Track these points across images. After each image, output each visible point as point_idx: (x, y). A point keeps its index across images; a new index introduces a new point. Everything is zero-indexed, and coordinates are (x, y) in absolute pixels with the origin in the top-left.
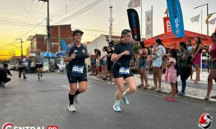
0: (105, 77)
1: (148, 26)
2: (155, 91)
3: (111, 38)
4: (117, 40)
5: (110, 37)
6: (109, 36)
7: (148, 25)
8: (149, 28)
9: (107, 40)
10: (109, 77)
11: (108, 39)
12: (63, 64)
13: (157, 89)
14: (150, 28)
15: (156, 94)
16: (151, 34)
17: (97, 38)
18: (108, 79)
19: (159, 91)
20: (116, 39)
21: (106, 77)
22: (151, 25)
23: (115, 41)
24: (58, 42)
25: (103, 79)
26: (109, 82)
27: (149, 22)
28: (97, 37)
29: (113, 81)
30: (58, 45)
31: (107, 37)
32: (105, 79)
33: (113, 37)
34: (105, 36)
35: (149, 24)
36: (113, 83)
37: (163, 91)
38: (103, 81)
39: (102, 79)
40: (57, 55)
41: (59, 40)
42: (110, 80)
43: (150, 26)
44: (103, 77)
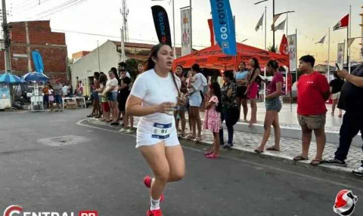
0: (115, 120)
1: (185, 32)
2: (193, 141)
3: (125, 46)
4: (136, 51)
5: (122, 44)
6: (120, 43)
7: (185, 29)
8: (186, 35)
9: (117, 51)
10: (121, 119)
11: (119, 48)
12: (37, 94)
13: (195, 140)
14: (188, 36)
15: (193, 147)
16: (189, 45)
17: (100, 47)
18: (121, 123)
19: (198, 142)
20: (134, 48)
21: (117, 121)
22: (190, 30)
23: (132, 52)
24: (26, 53)
25: (112, 124)
26: (122, 130)
27: (187, 26)
28: (100, 45)
29: (129, 128)
30: (26, 59)
31: (118, 44)
32: (116, 124)
33: (127, 45)
34: (115, 42)
35: (187, 28)
36: (129, 131)
37: (203, 141)
38: (112, 126)
39: (110, 123)
40: (26, 79)
41: (29, 49)
42: (123, 125)
43: (188, 31)
44: (111, 121)
